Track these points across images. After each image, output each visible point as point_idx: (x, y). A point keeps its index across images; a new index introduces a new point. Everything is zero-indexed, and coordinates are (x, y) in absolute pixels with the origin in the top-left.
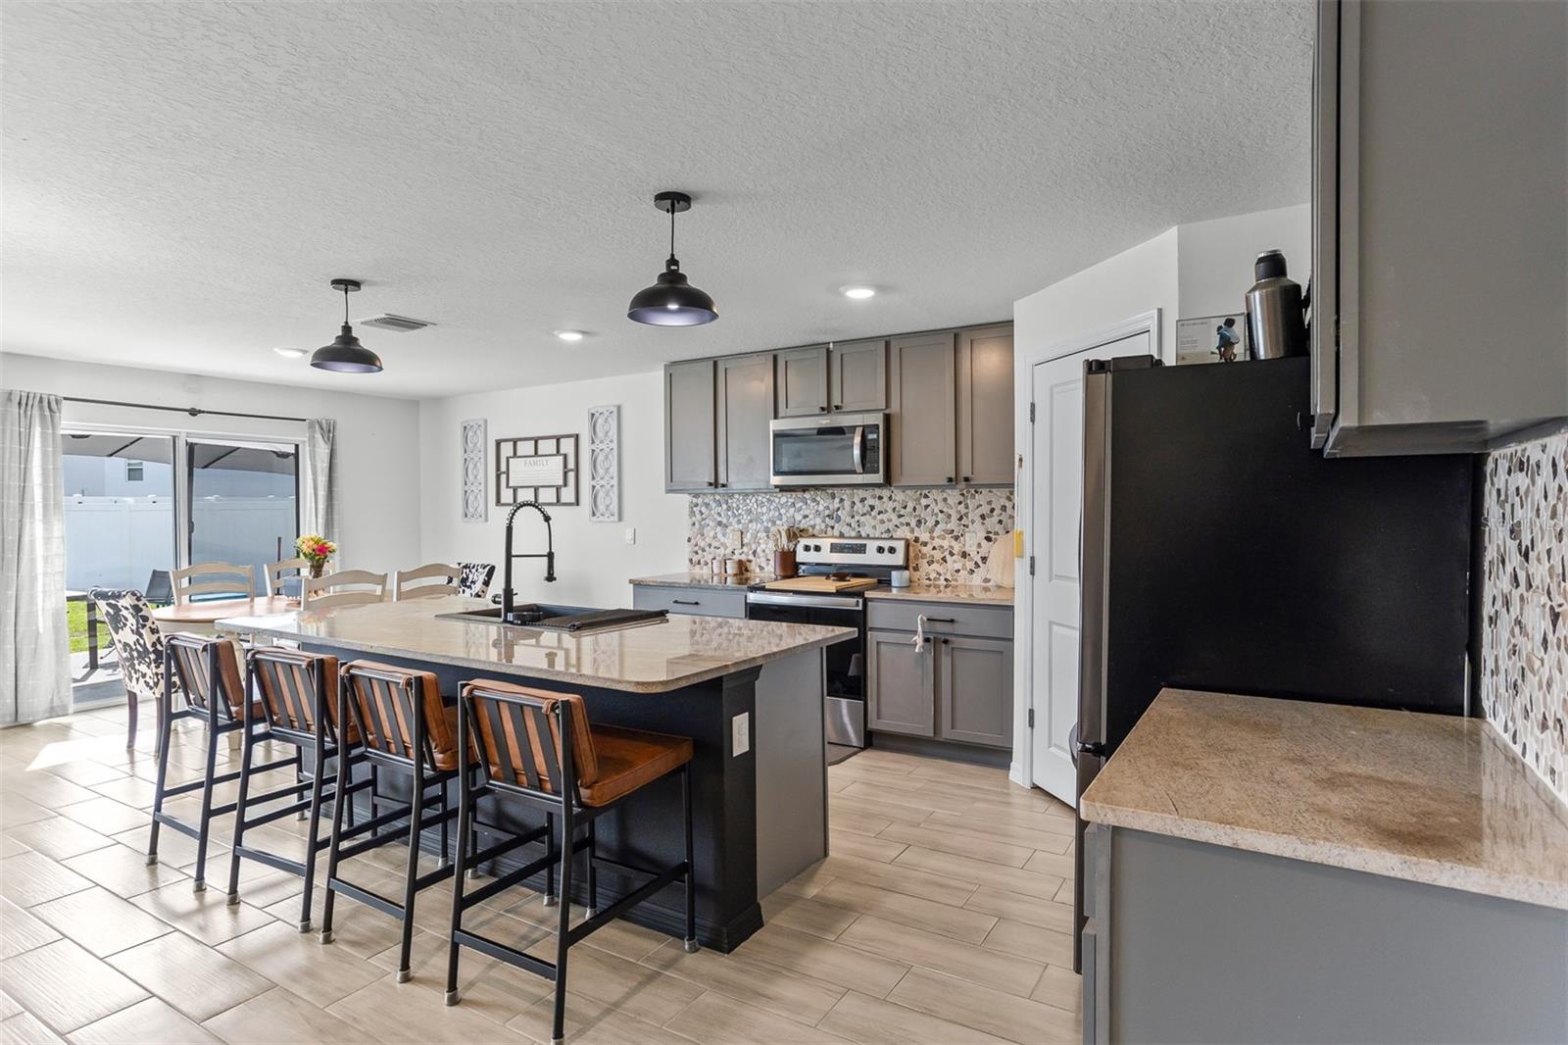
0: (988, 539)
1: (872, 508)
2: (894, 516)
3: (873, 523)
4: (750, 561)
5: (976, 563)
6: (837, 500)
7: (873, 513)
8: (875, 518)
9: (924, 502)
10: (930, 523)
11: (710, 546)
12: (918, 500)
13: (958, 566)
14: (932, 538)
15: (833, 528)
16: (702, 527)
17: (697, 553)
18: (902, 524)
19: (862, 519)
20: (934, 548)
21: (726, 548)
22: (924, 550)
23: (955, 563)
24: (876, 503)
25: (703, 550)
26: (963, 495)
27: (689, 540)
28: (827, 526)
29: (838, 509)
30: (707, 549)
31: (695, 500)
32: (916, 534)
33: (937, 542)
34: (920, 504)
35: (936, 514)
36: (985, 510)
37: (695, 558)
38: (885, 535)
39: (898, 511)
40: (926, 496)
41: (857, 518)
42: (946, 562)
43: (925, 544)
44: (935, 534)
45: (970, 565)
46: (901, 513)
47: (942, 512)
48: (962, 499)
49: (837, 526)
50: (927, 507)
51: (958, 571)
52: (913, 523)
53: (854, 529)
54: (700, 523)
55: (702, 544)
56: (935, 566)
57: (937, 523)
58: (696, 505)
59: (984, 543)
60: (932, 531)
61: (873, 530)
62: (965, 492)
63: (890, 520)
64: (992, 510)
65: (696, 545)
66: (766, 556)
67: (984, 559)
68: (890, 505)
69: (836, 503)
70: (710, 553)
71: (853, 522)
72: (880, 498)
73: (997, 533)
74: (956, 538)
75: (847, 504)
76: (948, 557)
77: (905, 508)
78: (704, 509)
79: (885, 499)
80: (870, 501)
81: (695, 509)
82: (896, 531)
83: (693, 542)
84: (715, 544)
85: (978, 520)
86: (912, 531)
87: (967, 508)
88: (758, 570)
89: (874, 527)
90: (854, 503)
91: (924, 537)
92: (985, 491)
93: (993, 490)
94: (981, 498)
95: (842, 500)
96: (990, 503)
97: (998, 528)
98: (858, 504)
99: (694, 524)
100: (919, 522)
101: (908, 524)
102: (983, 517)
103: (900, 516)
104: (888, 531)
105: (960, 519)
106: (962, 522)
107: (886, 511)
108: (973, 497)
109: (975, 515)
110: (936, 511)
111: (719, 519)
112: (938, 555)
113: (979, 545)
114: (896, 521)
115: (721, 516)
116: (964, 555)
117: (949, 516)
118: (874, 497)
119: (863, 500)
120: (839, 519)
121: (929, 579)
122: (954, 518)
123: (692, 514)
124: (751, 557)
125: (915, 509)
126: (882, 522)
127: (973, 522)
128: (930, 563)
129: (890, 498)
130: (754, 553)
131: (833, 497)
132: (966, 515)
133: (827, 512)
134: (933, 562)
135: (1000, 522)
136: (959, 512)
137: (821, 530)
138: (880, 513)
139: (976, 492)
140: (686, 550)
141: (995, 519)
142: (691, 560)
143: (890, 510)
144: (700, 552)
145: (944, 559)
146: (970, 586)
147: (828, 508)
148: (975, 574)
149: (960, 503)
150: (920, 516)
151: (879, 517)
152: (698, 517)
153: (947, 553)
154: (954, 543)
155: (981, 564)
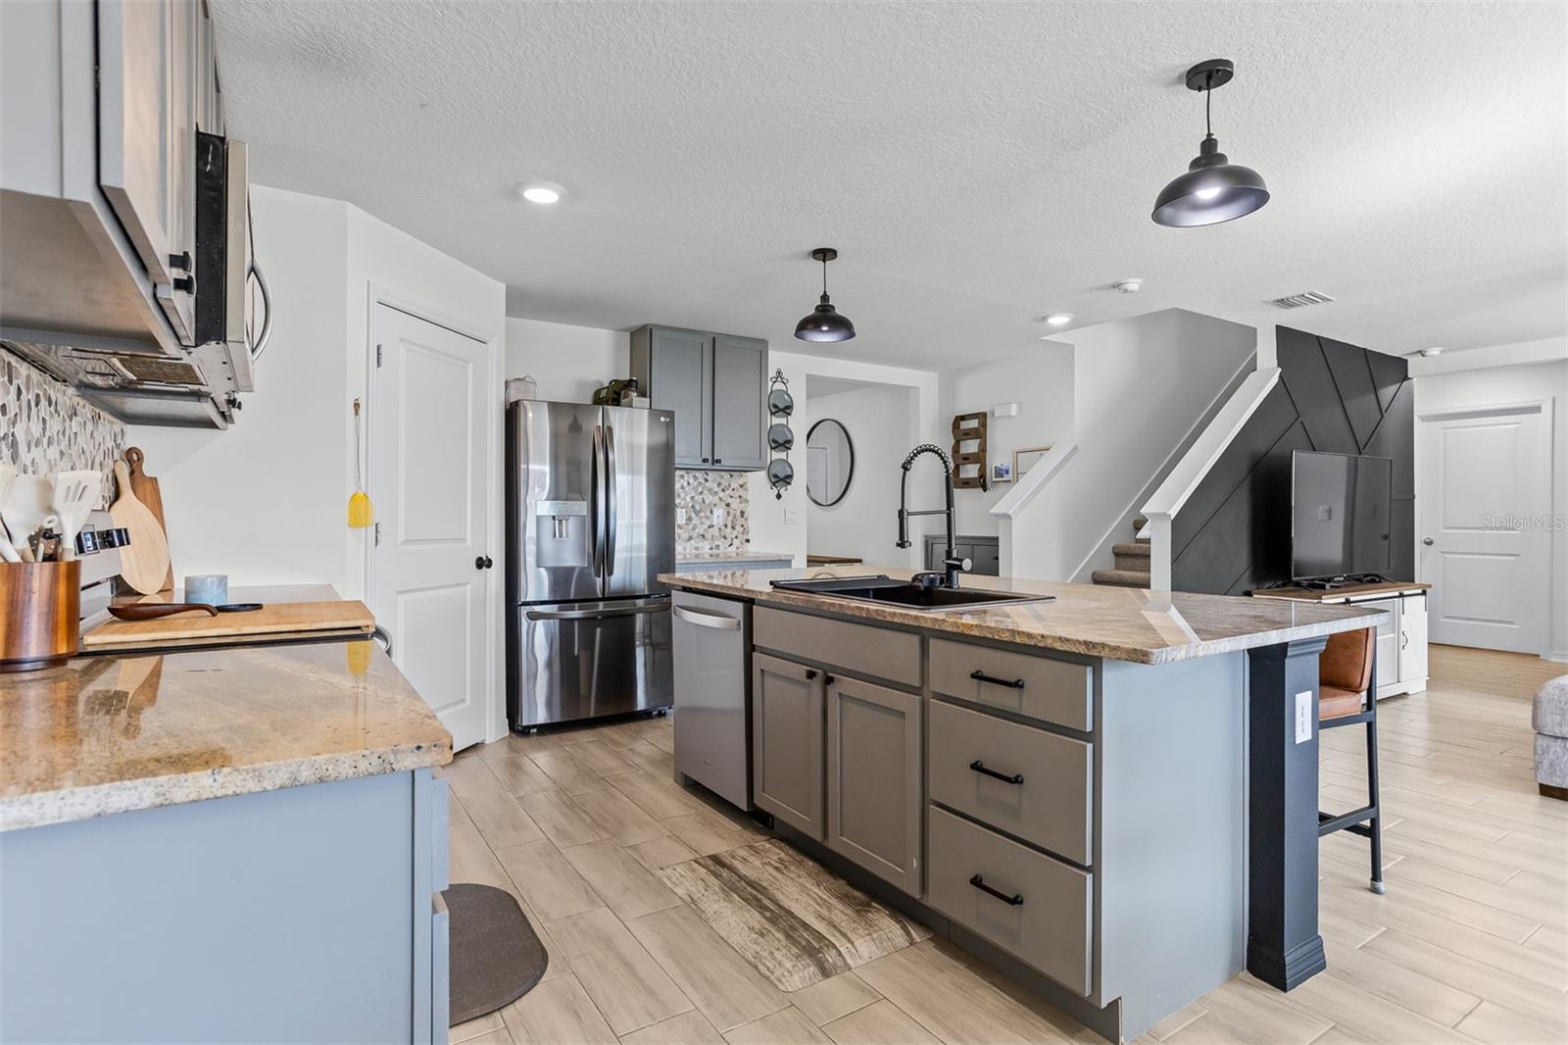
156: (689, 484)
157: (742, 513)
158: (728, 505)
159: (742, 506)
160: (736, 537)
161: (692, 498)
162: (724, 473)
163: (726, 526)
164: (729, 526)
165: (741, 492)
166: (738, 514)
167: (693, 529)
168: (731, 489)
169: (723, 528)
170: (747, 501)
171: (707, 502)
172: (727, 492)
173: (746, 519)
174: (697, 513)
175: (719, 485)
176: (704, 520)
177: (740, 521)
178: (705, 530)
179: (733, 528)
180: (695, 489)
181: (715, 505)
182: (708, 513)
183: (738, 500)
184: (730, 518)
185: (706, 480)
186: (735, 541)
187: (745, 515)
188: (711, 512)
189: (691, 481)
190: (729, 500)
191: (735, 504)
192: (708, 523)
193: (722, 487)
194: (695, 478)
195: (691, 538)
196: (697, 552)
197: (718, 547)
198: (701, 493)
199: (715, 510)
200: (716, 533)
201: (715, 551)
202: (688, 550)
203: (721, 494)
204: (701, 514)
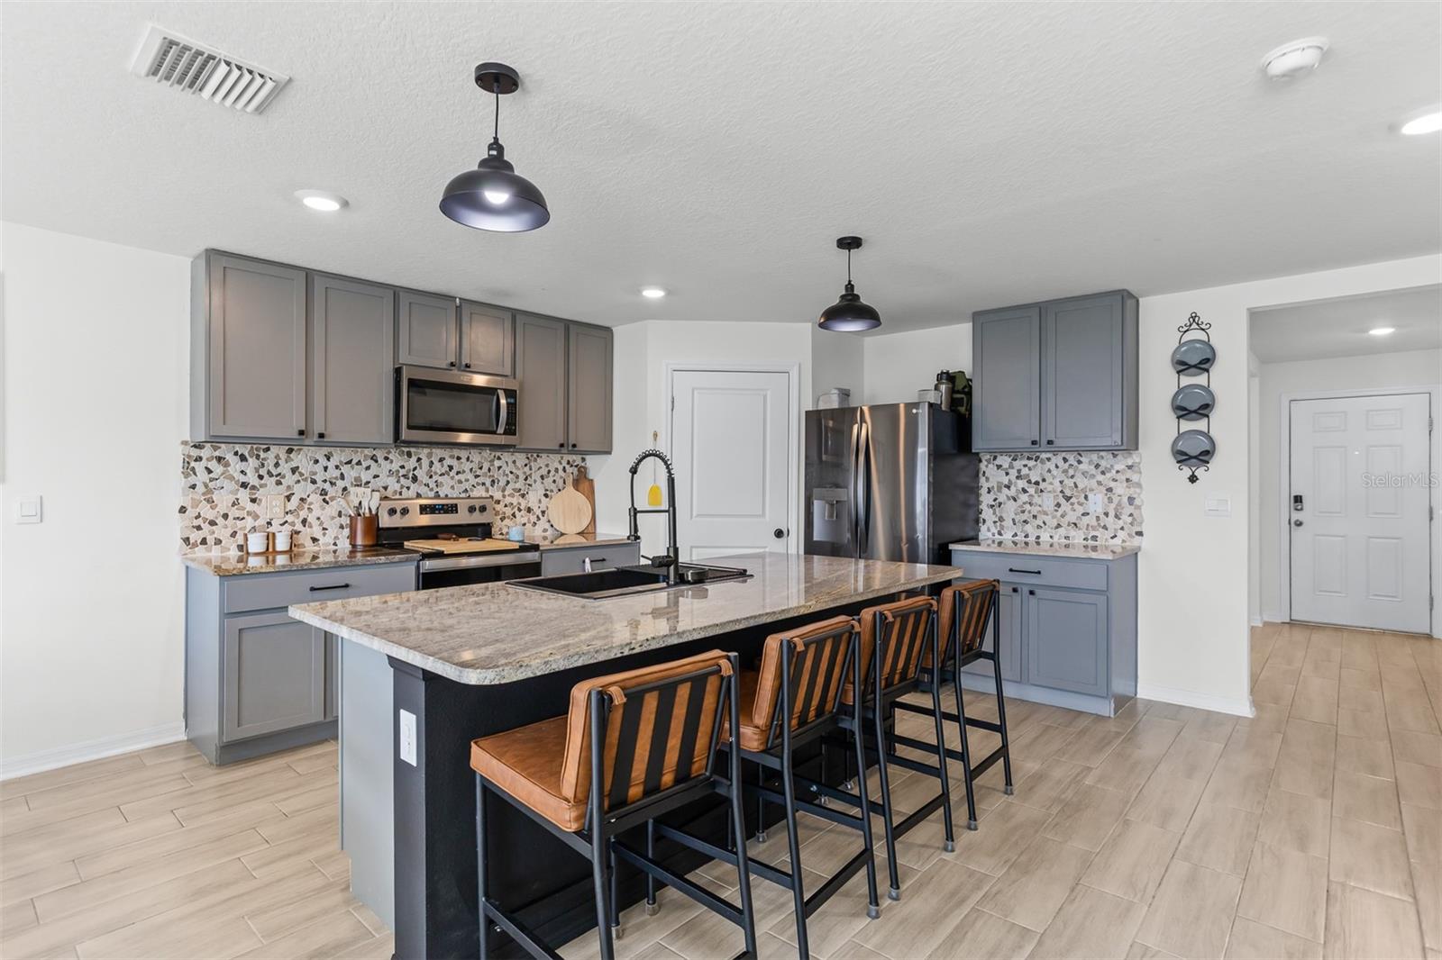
0: (546, 496)
1: (451, 468)
2: (471, 476)
3: (452, 483)
4: (298, 533)
5: (538, 517)
6: (414, 459)
7: (452, 474)
8: (452, 478)
9: (497, 463)
10: (502, 483)
11: (226, 516)
12: (492, 461)
13: (525, 520)
14: (504, 496)
15: (408, 488)
16: (209, 491)
17: (199, 528)
18: (478, 484)
19: (440, 479)
20: (506, 506)
21: (256, 517)
22: (498, 507)
23: (522, 517)
24: (454, 463)
25: (213, 523)
26: (528, 458)
27: (183, 510)
28: (402, 487)
29: (415, 469)
30: (220, 521)
31: (195, 453)
32: (490, 493)
33: (508, 500)
34: (493, 465)
35: (507, 475)
36: (544, 471)
37: (195, 536)
38: (463, 495)
39: (476, 472)
40: (499, 458)
41: (435, 478)
42: (515, 517)
43: (498, 502)
44: (506, 493)
45: (533, 519)
46: (478, 473)
47: (511, 473)
48: (527, 461)
49: (412, 486)
50: (499, 468)
51: (524, 525)
52: (488, 483)
53: (432, 490)
54: (206, 486)
55: (209, 513)
56: (507, 522)
57: (508, 482)
58: (199, 459)
59: (543, 498)
60: (504, 490)
61: (451, 490)
62: (529, 455)
63: (467, 480)
64: (549, 471)
65: (196, 518)
66: (321, 524)
67: (543, 512)
68: (467, 466)
69: (412, 462)
70: (226, 527)
71: (432, 485)
72: (459, 458)
73: (552, 491)
74: (523, 496)
75: (425, 462)
76: (517, 513)
77: (481, 468)
78: (213, 465)
79: (464, 460)
80: (448, 462)
81: (193, 464)
82: (472, 491)
83: (191, 512)
84: (234, 513)
85: (539, 480)
86: (487, 490)
87: (531, 469)
88: (308, 543)
89: (452, 487)
90: (432, 463)
91: (498, 495)
92: (544, 456)
93: (551, 455)
94: (542, 461)
95: (419, 460)
96: (547, 465)
97: (553, 486)
98: (437, 465)
99: (193, 487)
100: (493, 481)
101: (484, 484)
102: (542, 477)
103: (477, 476)
104: (466, 491)
105: (526, 479)
106: (528, 482)
107: (464, 472)
108: (535, 460)
109: (536, 476)
110: (507, 472)
111: (242, 479)
112: (509, 511)
113: (540, 501)
114: (473, 481)
115: (245, 474)
116: (529, 510)
117: (517, 477)
118: (452, 457)
119: (441, 460)
120: (415, 479)
121: (502, 534)
122: (522, 477)
123: (188, 470)
124: (299, 527)
125: (489, 470)
126: (460, 482)
127: (535, 481)
128: (502, 519)
129: (468, 459)
130: (304, 522)
131: (409, 455)
132: (530, 475)
133: (402, 472)
134: (505, 518)
135: (554, 481)
136: (525, 473)
137: (395, 492)
138: (458, 473)
139: (538, 456)
140: (177, 527)
141: (550, 479)
142: (186, 540)
143: (468, 471)
144: (206, 526)
145: (514, 515)
146: (534, 537)
147: (403, 467)
148: (537, 527)
149: (526, 465)
150: (493, 476)
151: (457, 477)
152: (202, 476)
153: (516, 509)
154: (521, 500)
155: (540, 516)
156: (1057, 467)
157: (1131, 500)
158: (1110, 490)
159: (1132, 491)
160: (1122, 529)
161: (1061, 482)
162: (1102, 453)
163: (1106, 514)
164: (1112, 514)
165: (1129, 474)
166: (1125, 500)
167: (1063, 516)
168: (1114, 472)
169: (1102, 516)
170: (1139, 485)
171: (1081, 486)
172: (1108, 475)
173: (1139, 507)
174: (1068, 499)
175: (1097, 466)
176: (1076, 506)
177: (1128, 509)
178: (1078, 518)
179: (1117, 517)
180: (1065, 471)
181: (1092, 490)
182: (1082, 500)
183: (1125, 484)
184: (1113, 506)
185: (1080, 462)
186: (1121, 535)
187: (1137, 502)
188: (1086, 497)
189: (1061, 463)
190: (1112, 484)
191: (1120, 489)
192: (1081, 510)
193: (1100, 469)
194: (1065, 460)
195: (1059, 526)
196: (1067, 542)
197: (1095, 538)
198: (1072, 477)
199: (1090, 496)
200: (1094, 523)
201: (1091, 543)
202: (1056, 539)
203: (1100, 478)
204: (1072, 500)
